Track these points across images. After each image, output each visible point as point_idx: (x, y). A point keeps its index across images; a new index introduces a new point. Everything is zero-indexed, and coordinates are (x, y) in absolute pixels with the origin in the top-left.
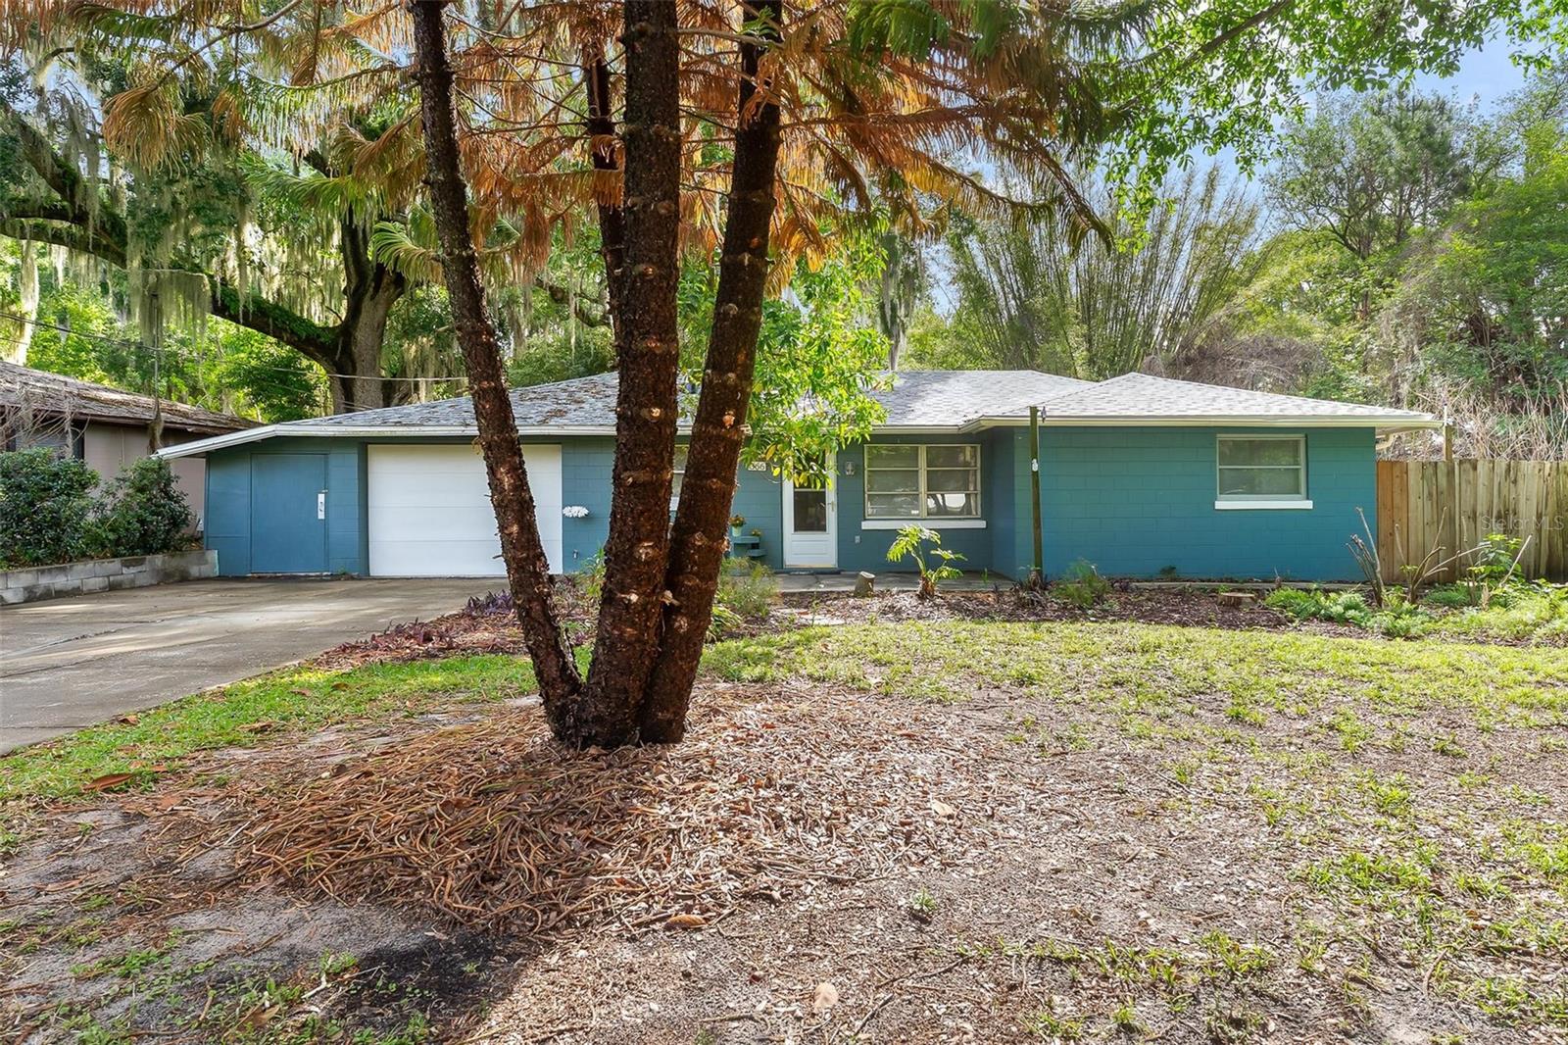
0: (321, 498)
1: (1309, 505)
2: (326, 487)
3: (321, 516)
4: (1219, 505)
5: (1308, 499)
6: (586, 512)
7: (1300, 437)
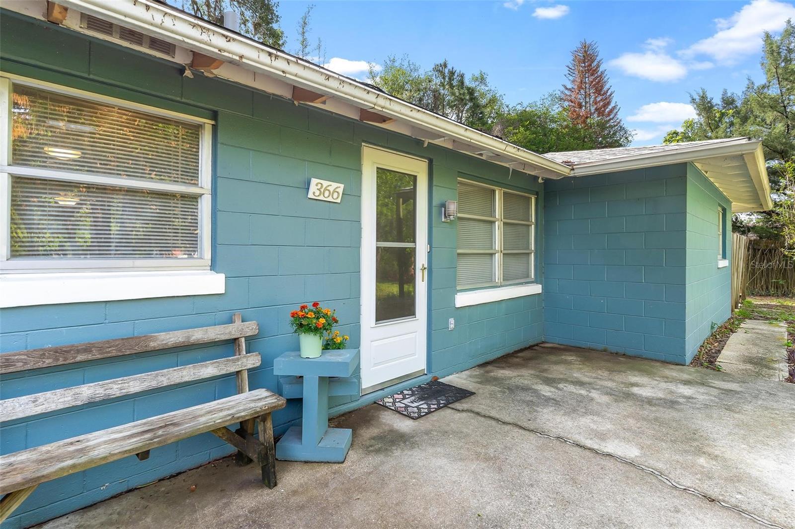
4: (719, 264)
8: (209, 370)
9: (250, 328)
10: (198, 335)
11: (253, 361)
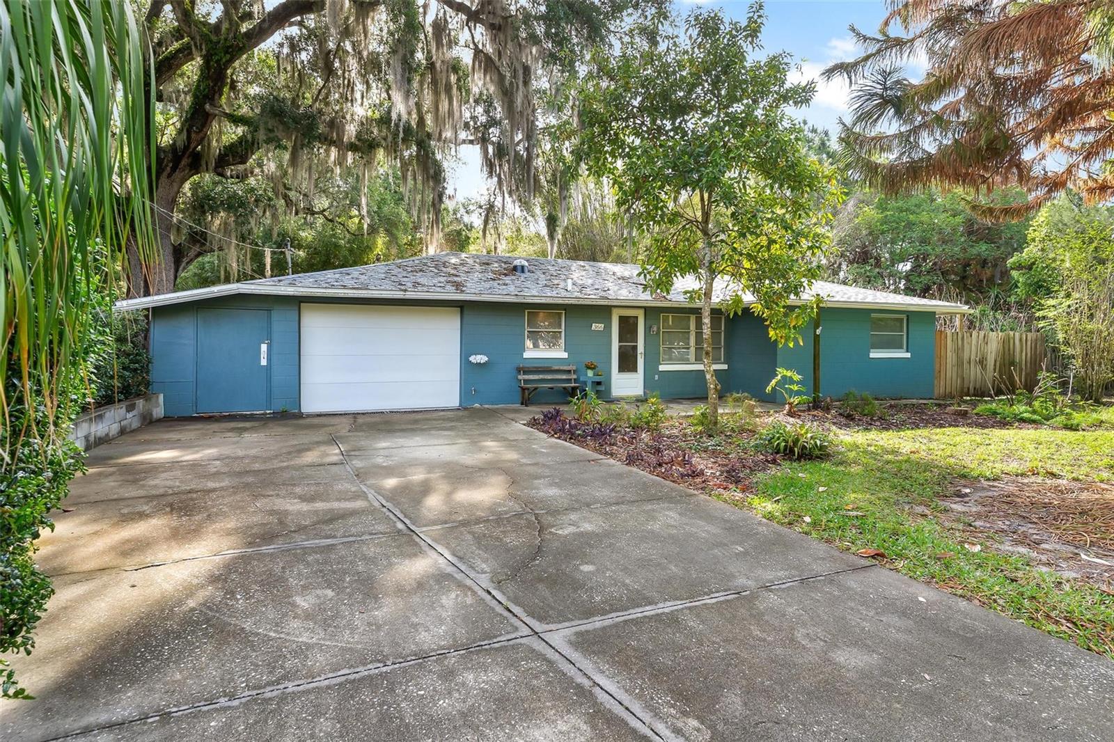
0: (264, 347)
1: (908, 355)
2: (269, 338)
3: (264, 362)
4: (872, 355)
5: (907, 351)
6: (487, 359)
7: (904, 317)
8: (564, 377)
9: (574, 368)
10: (562, 368)
11: (575, 377)
